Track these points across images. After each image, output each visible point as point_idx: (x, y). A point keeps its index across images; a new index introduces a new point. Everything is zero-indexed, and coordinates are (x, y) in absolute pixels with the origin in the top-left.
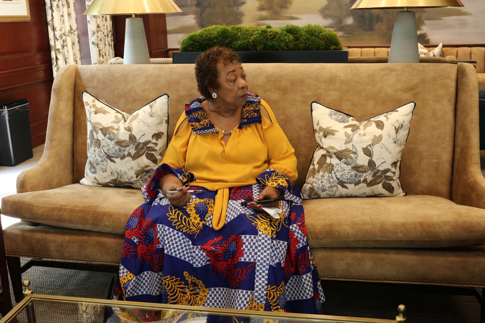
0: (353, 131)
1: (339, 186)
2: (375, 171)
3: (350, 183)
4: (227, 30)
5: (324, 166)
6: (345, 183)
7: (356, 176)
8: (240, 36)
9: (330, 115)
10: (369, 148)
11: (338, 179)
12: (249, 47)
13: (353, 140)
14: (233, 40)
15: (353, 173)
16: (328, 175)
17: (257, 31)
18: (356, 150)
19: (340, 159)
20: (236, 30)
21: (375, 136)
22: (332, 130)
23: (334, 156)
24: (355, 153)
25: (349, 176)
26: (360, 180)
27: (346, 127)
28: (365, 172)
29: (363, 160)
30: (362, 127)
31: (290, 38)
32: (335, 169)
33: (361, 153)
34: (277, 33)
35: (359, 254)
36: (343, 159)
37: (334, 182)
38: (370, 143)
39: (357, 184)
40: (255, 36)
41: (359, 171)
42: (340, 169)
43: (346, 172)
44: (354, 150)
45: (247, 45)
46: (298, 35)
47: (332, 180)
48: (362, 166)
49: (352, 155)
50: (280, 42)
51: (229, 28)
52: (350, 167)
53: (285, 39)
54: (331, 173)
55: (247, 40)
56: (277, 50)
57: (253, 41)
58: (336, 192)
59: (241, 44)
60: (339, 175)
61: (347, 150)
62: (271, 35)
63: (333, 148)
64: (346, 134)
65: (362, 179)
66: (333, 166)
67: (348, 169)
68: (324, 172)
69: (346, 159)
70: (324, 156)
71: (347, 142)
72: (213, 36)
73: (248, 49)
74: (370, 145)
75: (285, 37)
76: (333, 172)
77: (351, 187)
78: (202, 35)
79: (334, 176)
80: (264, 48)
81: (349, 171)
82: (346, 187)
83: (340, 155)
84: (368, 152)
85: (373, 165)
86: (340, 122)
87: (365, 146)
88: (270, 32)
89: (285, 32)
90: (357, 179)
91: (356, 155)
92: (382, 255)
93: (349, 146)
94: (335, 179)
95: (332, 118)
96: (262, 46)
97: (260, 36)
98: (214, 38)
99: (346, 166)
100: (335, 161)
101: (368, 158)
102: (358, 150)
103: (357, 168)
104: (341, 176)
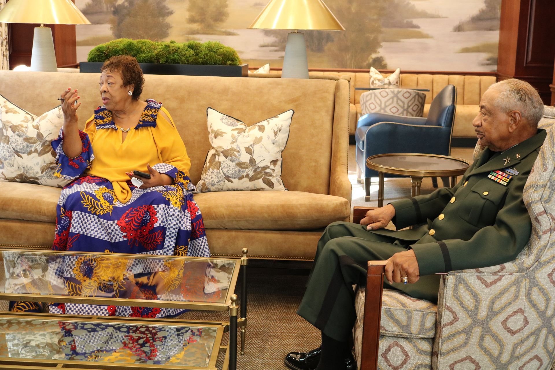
0: (238, 133)
1: (226, 181)
2: (255, 167)
3: (235, 178)
4: (133, 43)
5: (214, 163)
6: (231, 177)
7: (239, 171)
8: (144, 50)
9: (222, 119)
10: (250, 147)
11: (224, 174)
12: (153, 60)
13: (238, 141)
14: (138, 53)
15: (237, 168)
16: (216, 171)
17: (161, 45)
18: (240, 149)
19: (226, 157)
20: (141, 43)
21: (256, 138)
22: (222, 132)
23: (221, 154)
24: (238, 152)
25: (234, 171)
26: (243, 175)
27: (234, 130)
28: (247, 168)
29: (245, 158)
30: (247, 131)
31: (190, 53)
32: (222, 166)
33: (243, 151)
34: (179, 48)
35: (234, 233)
36: (229, 157)
37: (221, 177)
38: (252, 143)
39: (241, 178)
40: (159, 50)
41: (242, 168)
42: (226, 165)
43: (231, 168)
44: (238, 149)
45: (151, 58)
46: (198, 50)
47: (219, 175)
48: (244, 163)
49: (236, 153)
50: (181, 56)
51: (135, 42)
52: (234, 164)
53: (186, 54)
54: (218, 169)
55: (150, 54)
56: (179, 63)
57: (156, 55)
58: (223, 186)
59: (145, 57)
60: (225, 170)
61: (232, 149)
62: (173, 50)
63: (221, 147)
64: (233, 137)
65: (245, 174)
66: (220, 163)
67: (233, 165)
68: (213, 169)
69: (231, 157)
70: (214, 155)
71: (233, 143)
72: (119, 48)
73: (151, 62)
74: (251, 145)
75: (187, 52)
76: (220, 168)
77: (235, 181)
78: (108, 47)
79: (221, 171)
80: (166, 62)
81: (234, 167)
82: (232, 182)
83: (226, 154)
84: (249, 151)
85: (254, 162)
86: (229, 125)
87: (247, 146)
88: (173, 47)
89: (186, 47)
90: (240, 174)
91: (239, 154)
92: (252, 234)
93: (234, 146)
94: (222, 174)
95: (222, 122)
96: (164, 60)
97: (163, 50)
98: (120, 50)
99: (231, 162)
100: (221, 158)
101: (250, 156)
102: (241, 149)
103: (240, 165)
104: (227, 171)
